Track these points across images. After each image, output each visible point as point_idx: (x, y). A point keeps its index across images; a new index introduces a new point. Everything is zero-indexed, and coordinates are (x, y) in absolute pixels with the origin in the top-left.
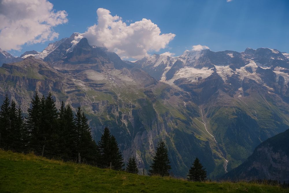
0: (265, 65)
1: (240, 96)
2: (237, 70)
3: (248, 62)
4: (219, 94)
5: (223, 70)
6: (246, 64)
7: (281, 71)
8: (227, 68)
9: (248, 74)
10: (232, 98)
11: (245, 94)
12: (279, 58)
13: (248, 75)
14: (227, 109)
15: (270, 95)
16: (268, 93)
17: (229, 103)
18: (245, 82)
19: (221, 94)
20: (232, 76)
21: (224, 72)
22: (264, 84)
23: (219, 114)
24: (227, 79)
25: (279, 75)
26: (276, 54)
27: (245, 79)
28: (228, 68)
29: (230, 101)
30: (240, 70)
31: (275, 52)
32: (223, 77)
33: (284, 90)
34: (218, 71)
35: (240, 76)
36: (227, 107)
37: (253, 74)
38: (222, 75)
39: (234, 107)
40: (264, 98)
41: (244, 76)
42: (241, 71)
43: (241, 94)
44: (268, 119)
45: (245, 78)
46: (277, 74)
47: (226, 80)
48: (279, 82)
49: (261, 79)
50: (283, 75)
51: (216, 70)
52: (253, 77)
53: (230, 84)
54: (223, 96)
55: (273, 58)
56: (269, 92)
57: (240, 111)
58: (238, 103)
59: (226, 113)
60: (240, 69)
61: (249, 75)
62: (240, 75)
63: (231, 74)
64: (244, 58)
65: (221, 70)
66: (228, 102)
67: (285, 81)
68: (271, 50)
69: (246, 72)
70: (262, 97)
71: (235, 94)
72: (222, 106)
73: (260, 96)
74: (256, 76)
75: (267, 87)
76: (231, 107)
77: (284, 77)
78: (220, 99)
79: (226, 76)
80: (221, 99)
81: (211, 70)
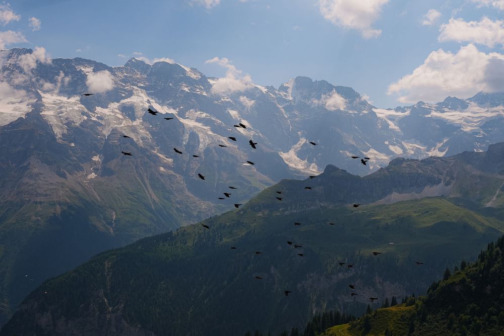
0: (168, 104)
1: (93, 175)
2: (99, 109)
3: (130, 94)
4: (29, 169)
5: (60, 108)
6: (124, 98)
7: (198, 120)
8: (72, 104)
9: (124, 122)
10: (63, 180)
11: (105, 171)
12: (200, 89)
13: (122, 125)
14: (39, 208)
15: (162, 175)
16: (159, 171)
17: (48, 192)
18: (110, 142)
19: (36, 171)
20: (81, 125)
21: (62, 113)
22: (154, 150)
23: (14, 222)
24: (65, 131)
25: (190, 129)
26: (194, 80)
27: (114, 134)
28: (75, 104)
29: (54, 187)
30: (106, 111)
31: (193, 76)
32: (57, 125)
33: (195, 166)
34: (49, 110)
35: (101, 125)
36: (41, 203)
37: (135, 123)
38: (55, 120)
39: (60, 204)
40: (147, 182)
41: (112, 125)
42: (108, 114)
43: (96, 170)
44: (138, 233)
45: (114, 131)
46: (186, 127)
47: (63, 135)
48: (187, 146)
49: (149, 136)
50: (199, 131)
51: (44, 105)
52: (134, 129)
53: (73, 145)
54: (37, 175)
55: (186, 89)
56: (162, 169)
57: (73, 212)
58: (76, 193)
59: (34, 218)
60: (107, 107)
61: (124, 125)
62: (103, 123)
63: (78, 120)
64: (120, 81)
65: (57, 107)
66: (45, 191)
67: (201, 145)
68: (186, 68)
69: (121, 117)
70: (143, 181)
71: (82, 169)
72: (30, 200)
73: (138, 178)
74: (141, 129)
75: (159, 154)
76: (53, 204)
77: (200, 135)
78: (28, 183)
79: (65, 124)
80: (32, 182)
81: (28, 105)
